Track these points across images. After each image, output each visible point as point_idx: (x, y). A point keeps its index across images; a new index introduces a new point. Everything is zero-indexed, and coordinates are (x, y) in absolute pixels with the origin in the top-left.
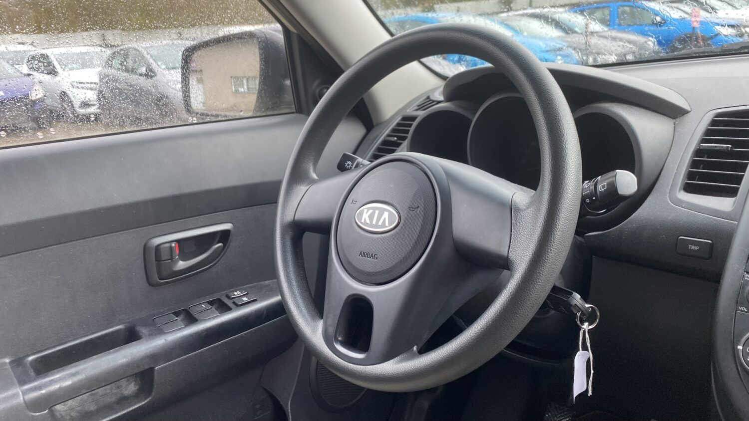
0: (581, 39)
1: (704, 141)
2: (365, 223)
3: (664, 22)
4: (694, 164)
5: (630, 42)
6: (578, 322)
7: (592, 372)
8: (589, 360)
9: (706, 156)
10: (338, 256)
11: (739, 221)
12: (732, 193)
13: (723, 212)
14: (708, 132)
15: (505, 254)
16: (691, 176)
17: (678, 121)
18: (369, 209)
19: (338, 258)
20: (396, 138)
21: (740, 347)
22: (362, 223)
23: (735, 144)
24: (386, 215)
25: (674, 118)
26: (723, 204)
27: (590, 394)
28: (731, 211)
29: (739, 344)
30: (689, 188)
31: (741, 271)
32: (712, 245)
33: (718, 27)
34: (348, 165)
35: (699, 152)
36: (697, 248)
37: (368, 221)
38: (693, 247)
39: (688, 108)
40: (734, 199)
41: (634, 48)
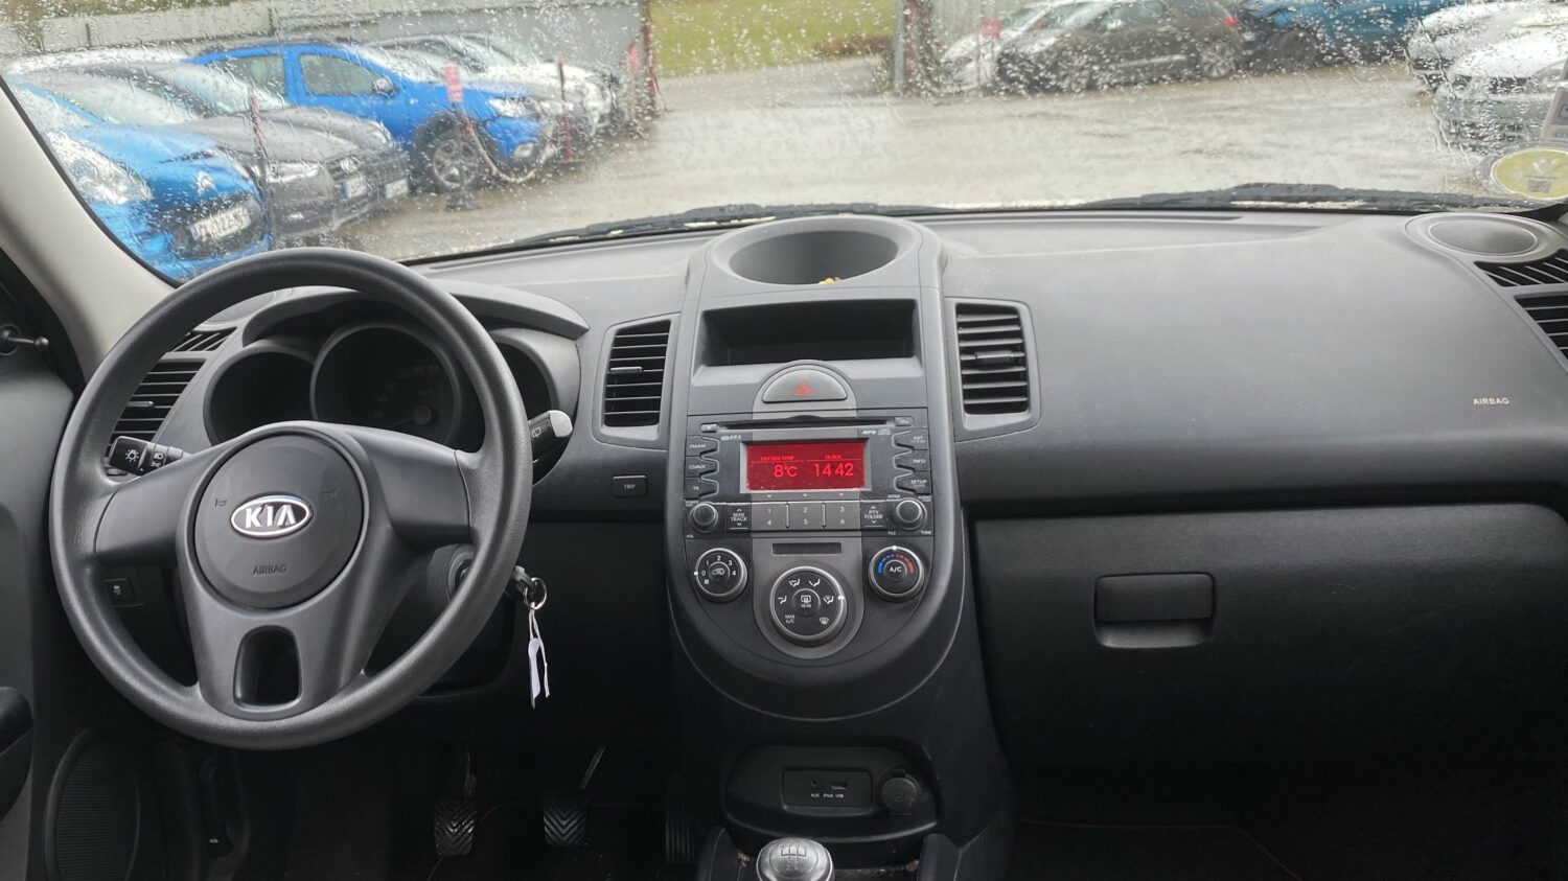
0: (240, 130)
1: (612, 364)
2: (253, 528)
3: (397, 88)
4: (609, 392)
5: (342, 134)
6: (526, 602)
7: (546, 665)
8: (540, 649)
9: (616, 381)
10: (208, 586)
11: (668, 448)
12: (653, 420)
13: (651, 442)
14: (614, 354)
15: (466, 522)
16: (608, 406)
17: (579, 342)
18: (253, 508)
19: (212, 590)
20: (151, 403)
21: (696, 573)
22: (248, 529)
23: (644, 364)
24: (286, 511)
25: (574, 339)
26: (648, 433)
27: (547, 694)
28: (657, 440)
29: (694, 571)
30: (611, 421)
31: (681, 499)
32: (646, 479)
33: (497, 104)
34: (132, 456)
35: (610, 378)
36: (633, 486)
37: (257, 524)
38: (629, 487)
39: (585, 325)
40: (657, 426)
41: (352, 147)
